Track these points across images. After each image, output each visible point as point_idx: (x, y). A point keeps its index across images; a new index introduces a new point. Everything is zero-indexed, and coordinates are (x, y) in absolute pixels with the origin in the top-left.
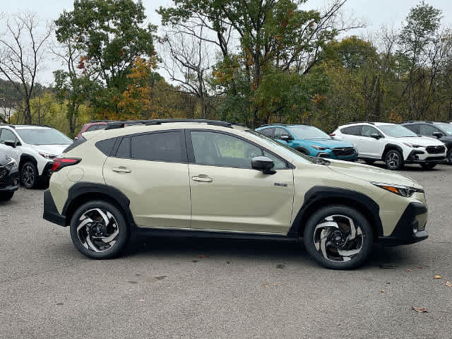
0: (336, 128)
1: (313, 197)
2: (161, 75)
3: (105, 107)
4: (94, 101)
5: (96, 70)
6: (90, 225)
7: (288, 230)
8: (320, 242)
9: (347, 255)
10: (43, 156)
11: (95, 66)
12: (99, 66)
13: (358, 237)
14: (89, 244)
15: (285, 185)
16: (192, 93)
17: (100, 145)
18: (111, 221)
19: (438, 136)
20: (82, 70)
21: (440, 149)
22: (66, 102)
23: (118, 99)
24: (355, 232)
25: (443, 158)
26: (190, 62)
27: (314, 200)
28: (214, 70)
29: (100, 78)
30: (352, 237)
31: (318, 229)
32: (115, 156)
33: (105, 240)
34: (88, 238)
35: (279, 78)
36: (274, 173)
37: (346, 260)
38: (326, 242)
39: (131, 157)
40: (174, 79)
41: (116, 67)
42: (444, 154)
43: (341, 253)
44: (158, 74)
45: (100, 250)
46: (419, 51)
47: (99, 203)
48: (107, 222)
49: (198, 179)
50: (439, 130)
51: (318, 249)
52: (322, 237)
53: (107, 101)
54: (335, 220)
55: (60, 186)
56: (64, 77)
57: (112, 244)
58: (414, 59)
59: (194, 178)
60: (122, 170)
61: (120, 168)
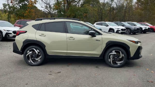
0: (94, 23)
1: (109, 44)
2: (36, 6)
3: (20, 15)
4: (16, 14)
5: (16, 4)
6: (31, 54)
7: (100, 55)
8: (110, 59)
9: (119, 63)
10: (5, 30)
11: (16, 2)
12: (18, 2)
13: (123, 57)
14: (30, 61)
15: (100, 41)
16: (47, 12)
17: (34, 26)
18: (39, 53)
19: (123, 26)
20: (12, 4)
21: (124, 30)
22: (7, 14)
23: (24, 13)
24: (122, 55)
25: (125, 32)
26: (47, 2)
27: (109, 45)
28: (54, 5)
29: (18, 6)
30: (121, 57)
31: (110, 55)
32: (39, 30)
33: (37, 59)
34: (30, 59)
35: (74, 8)
36: (96, 36)
37: (119, 64)
38: (112, 59)
39: (45, 31)
40: (42, 7)
41: (23, 3)
42: (126, 31)
43: (117, 62)
44: (35, 6)
45: (35, 63)
46: (113, 2)
47: (34, 46)
48: (37, 53)
49: (70, 38)
50: (123, 24)
51: (109, 61)
52: (111, 57)
53: (21, 14)
54: (116, 52)
55: (19, 41)
56: (6, 5)
57: (39, 61)
58: (111, 4)
59: (68, 38)
60: (42, 35)
61: (42, 34)
